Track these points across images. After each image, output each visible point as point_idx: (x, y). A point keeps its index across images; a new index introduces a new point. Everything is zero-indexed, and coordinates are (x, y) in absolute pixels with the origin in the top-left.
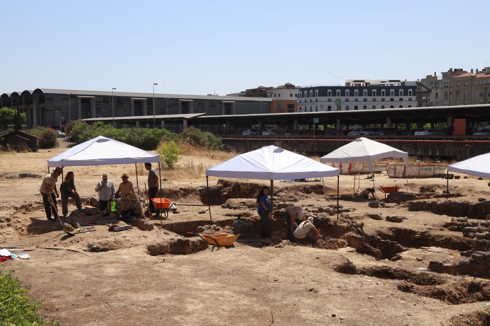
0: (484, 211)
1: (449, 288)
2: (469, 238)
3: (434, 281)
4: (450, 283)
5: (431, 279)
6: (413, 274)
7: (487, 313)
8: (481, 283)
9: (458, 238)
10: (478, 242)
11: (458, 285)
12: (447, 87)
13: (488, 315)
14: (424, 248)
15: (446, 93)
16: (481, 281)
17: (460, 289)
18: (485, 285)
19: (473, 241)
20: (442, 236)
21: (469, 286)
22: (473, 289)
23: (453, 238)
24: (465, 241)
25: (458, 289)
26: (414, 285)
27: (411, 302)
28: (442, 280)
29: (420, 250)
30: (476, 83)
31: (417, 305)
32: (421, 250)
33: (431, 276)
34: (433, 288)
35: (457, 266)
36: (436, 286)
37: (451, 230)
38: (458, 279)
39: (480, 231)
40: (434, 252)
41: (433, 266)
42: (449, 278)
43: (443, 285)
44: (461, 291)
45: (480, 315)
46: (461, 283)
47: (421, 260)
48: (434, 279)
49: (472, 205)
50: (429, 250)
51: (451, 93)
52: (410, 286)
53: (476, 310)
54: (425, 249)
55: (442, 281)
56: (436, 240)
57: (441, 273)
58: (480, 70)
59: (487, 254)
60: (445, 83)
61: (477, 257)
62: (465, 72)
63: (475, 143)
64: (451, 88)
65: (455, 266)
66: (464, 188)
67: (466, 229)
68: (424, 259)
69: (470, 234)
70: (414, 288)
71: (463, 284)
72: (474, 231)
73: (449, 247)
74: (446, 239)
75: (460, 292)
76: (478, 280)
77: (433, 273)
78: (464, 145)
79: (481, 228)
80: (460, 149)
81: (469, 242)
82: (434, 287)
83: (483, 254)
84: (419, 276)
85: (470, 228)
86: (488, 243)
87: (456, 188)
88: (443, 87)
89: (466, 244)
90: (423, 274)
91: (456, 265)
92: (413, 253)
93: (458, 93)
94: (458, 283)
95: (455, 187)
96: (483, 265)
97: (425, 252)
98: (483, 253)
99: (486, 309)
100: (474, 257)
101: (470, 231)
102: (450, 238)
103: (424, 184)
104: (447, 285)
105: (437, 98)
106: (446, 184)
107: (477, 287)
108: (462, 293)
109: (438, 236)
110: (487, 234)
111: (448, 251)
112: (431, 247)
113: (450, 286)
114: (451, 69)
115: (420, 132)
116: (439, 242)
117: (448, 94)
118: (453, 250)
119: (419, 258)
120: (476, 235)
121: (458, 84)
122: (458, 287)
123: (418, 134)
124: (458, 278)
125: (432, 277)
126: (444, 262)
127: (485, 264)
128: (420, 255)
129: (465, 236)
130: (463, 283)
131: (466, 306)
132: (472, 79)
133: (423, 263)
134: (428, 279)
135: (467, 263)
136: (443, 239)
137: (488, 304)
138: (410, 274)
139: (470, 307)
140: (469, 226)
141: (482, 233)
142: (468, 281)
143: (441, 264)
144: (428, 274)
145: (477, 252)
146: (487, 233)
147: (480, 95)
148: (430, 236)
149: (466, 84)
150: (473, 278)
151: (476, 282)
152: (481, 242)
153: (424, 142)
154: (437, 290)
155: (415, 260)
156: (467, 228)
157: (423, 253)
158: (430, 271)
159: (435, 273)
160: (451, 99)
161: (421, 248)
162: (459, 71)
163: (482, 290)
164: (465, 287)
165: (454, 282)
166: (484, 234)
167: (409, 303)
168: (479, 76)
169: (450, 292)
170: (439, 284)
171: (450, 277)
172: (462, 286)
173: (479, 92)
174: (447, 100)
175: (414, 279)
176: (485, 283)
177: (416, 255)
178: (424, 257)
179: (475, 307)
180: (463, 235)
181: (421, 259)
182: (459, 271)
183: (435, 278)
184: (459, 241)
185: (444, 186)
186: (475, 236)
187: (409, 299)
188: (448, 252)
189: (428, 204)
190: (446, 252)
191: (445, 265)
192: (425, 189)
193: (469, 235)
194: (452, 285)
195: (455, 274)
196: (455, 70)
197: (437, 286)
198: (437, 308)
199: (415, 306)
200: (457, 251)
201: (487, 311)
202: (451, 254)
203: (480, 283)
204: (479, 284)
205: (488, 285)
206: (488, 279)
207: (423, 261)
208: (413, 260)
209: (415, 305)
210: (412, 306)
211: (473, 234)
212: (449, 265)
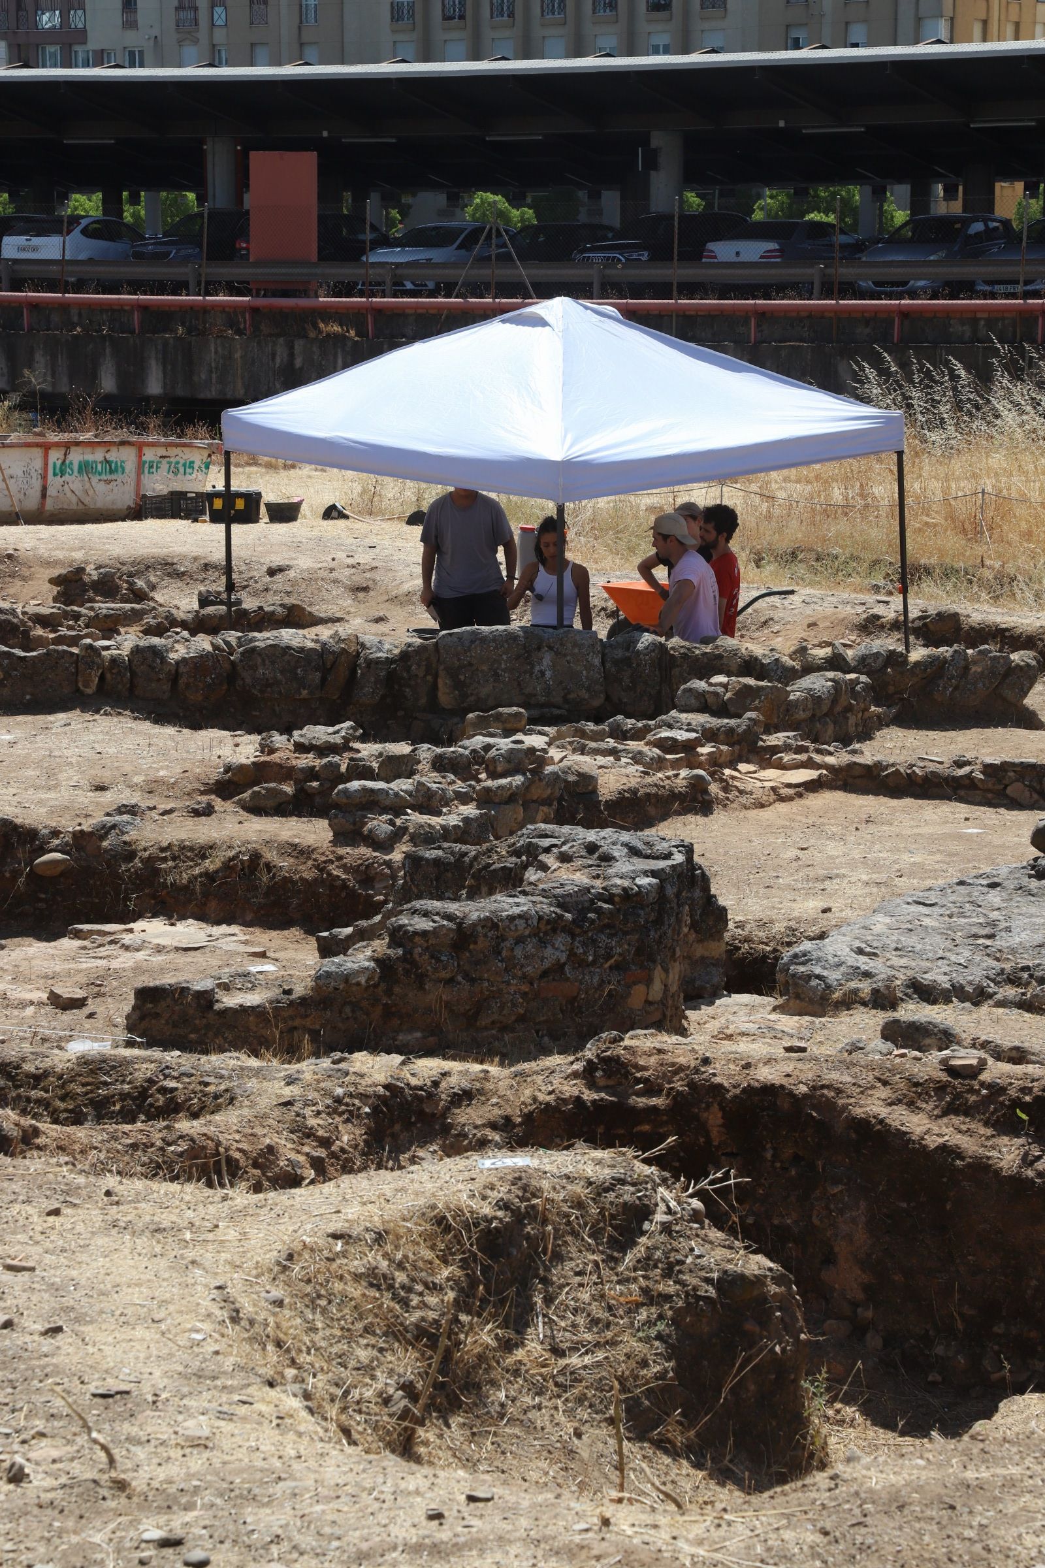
0: (445, 697)
1: (259, 1131)
2: (365, 851)
3: (161, 1100)
4: (264, 1103)
5: (143, 1093)
6: (29, 1075)
7: (487, 1210)
8: (443, 1085)
9: (301, 852)
10: (421, 858)
11: (308, 1111)
13: (489, 1221)
14: (91, 932)
16: (445, 1074)
17: (321, 1133)
18: (465, 1097)
19: (388, 864)
20: (203, 852)
21: (375, 1109)
22: (397, 1127)
23: (270, 855)
24: (344, 866)
25: (309, 1134)
26: (45, 1126)
27: (28, 1201)
28: (209, 1089)
29: (67, 944)
31: (66, 1211)
32: (78, 943)
33: (144, 1071)
34: (157, 1138)
35: (303, 1000)
36: (177, 1126)
37: (256, 809)
38: (308, 1076)
39: (428, 802)
40: (160, 949)
41: (157, 1016)
42: (257, 1073)
43: (217, 1118)
44: (325, 1143)
45: (448, 1229)
46: (327, 1093)
47: (76, 1004)
48: (164, 1090)
49: (378, 661)
50: (127, 939)
52: (15, 1133)
53: (422, 1201)
54: (100, 940)
55: (216, 1097)
56: (170, 879)
57: (206, 1052)
59: (474, 916)
61: (416, 933)
63: (378, 311)
65: (292, 1002)
66: (323, 574)
67: (346, 790)
68: (98, 995)
69: (369, 825)
70: (40, 1141)
71: (338, 1100)
72: (397, 807)
73: (249, 917)
74: (228, 865)
75: (321, 1153)
76: (427, 1068)
77: (156, 1053)
78: (315, 326)
79: (434, 786)
80: (292, 355)
81: (366, 875)
82: (168, 1127)
83: (449, 917)
84: (72, 1080)
85: (370, 784)
86: (475, 858)
87: (278, 577)
89: (353, 891)
90: (92, 1066)
91: (294, 996)
92: (24, 965)
94: (312, 1095)
95: (272, 572)
96: (450, 981)
97: (102, 951)
98: (453, 907)
99: (477, 1186)
100: (398, 937)
101: (372, 803)
102: (256, 856)
103: (78, 556)
104: (245, 1112)
105: (130, 24)
106: (219, 555)
107: (421, 1114)
108: (333, 1155)
109: (183, 848)
110: (466, 820)
111: (242, 938)
112: (138, 926)
113: (265, 1116)
115: (36, 241)
116: (186, 888)
118: (274, 934)
119: (67, 991)
120: (404, 830)
122: (312, 1122)
123: (22, 249)
124: (309, 1068)
125: (150, 1081)
126: (226, 987)
127: (467, 976)
128: (68, 974)
129: (343, 837)
130: (339, 1091)
131: (365, 1183)
133: (91, 1016)
134: (124, 1096)
135: (362, 980)
136: (210, 865)
137: (488, 1163)
138: (10, 1077)
139: (388, 1190)
140: (365, 773)
141: (439, 814)
142: (367, 1081)
143: (205, 999)
144: (125, 1062)
145: (417, 904)
146: (470, 810)
148: (131, 855)
150: (397, 1059)
151: (414, 1082)
152: (437, 862)
153: (64, 307)
154: (183, 1146)
155: (41, 1004)
156: (355, 785)
157: (87, 964)
158: (140, 1046)
159: (173, 1056)
161: (78, 935)
163: (451, 1126)
164: (352, 1116)
165: (288, 1092)
166: (452, 818)
167: (17, 1207)
169: (261, 1154)
170: (195, 1116)
171: (260, 1069)
172: (332, 1112)
174: (196, 41)
175: (39, 1102)
176: (465, 1084)
177: (47, 977)
178: (97, 986)
179: (416, 1185)
180: (330, 835)
181: (79, 994)
182: (315, 1036)
183: (172, 1084)
184: (307, 875)
185: (206, 567)
186: (398, 834)
187: (15, 1187)
188: (246, 943)
189: (114, 660)
190: (229, 944)
191: (231, 1001)
192: (84, 588)
193: (366, 830)
194: (277, 1113)
195: (291, 1053)
197: (185, 1125)
198: (190, 1214)
199: (51, 1219)
200: (295, 933)
201: (484, 1198)
202: (263, 955)
203: (436, 1084)
204: (430, 1095)
205: (481, 1092)
206: (481, 1063)
207: (91, 1006)
208: (23, 1005)
209: (56, 1212)
210: (35, 1219)
211: (392, 823)
212: (252, 999)
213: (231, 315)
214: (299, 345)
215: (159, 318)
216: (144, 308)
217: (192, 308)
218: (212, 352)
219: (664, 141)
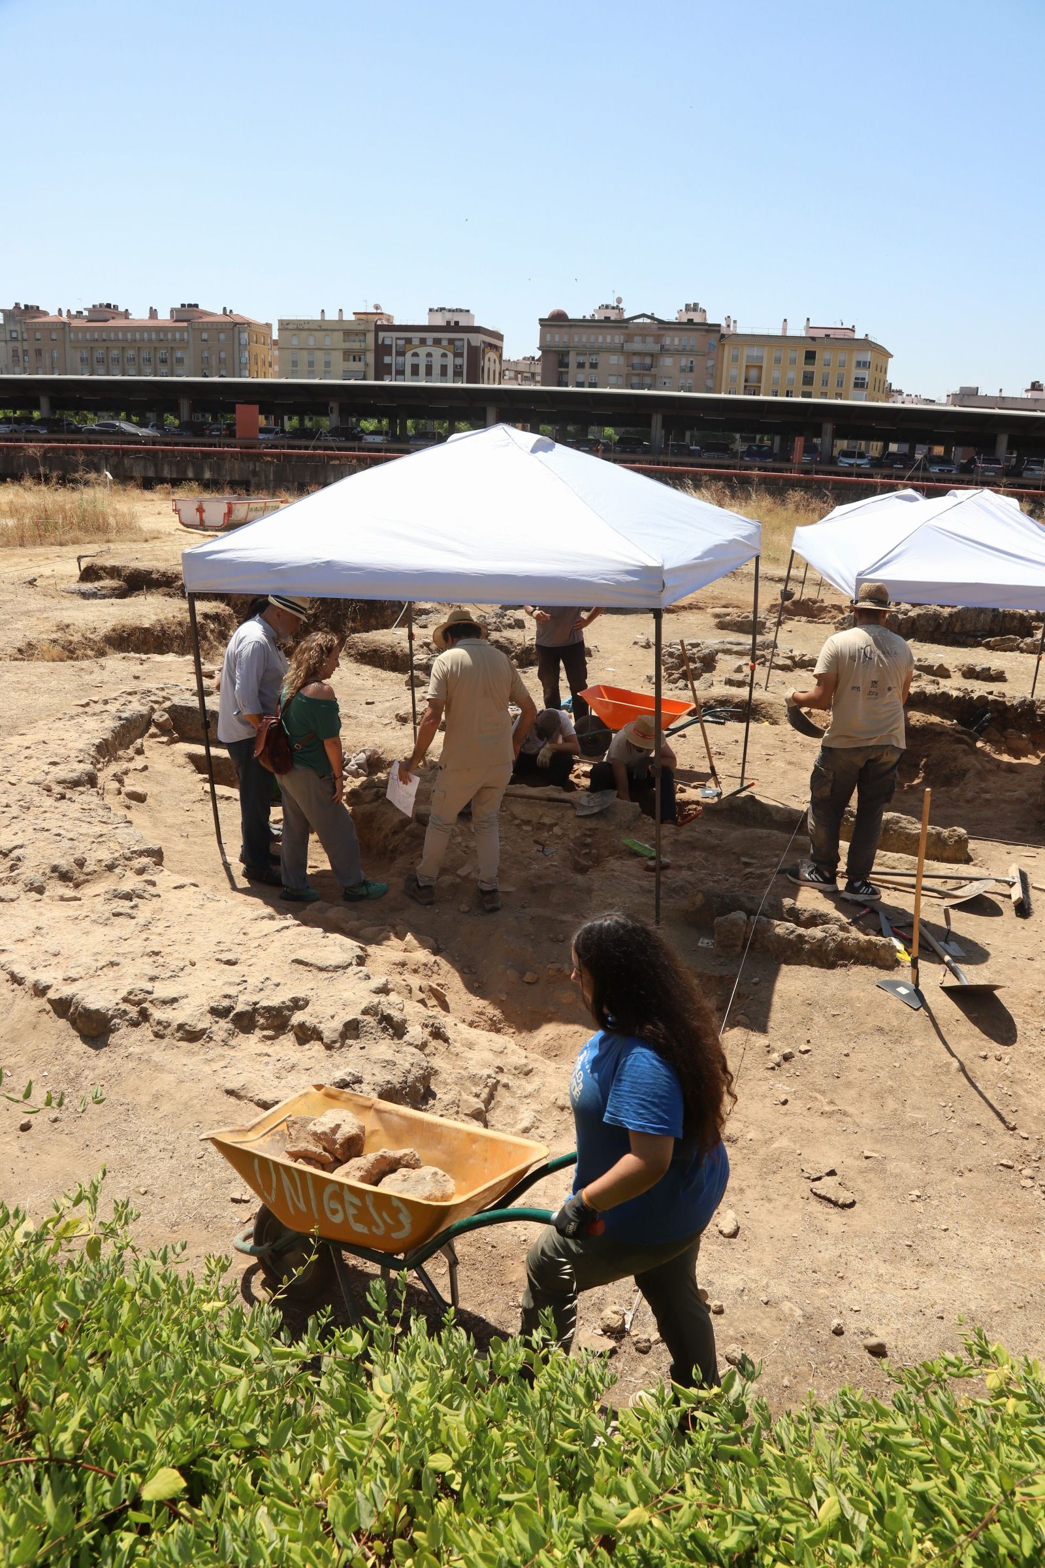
12: (15, 339)
15: (15, 351)
30: (72, 336)
51: (25, 352)
58: (74, 312)
60: (11, 332)
62: (45, 313)
63: (284, 454)
64: (25, 343)
88: (8, 338)
93: (39, 352)
114: (17, 304)
117: (20, 353)
121: (38, 336)
132: (63, 329)
147: (82, 360)
149: (54, 336)
160: (26, 365)
162: (32, 311)
168: (76, 323)
173: (79, 355)
196: (26, 306)
213: (233, 454)
214: (257, 464)
215: (206, 455)
216: (202, 452)
217: (218, 452)
218: (227, 465)
219: (334, 405)
